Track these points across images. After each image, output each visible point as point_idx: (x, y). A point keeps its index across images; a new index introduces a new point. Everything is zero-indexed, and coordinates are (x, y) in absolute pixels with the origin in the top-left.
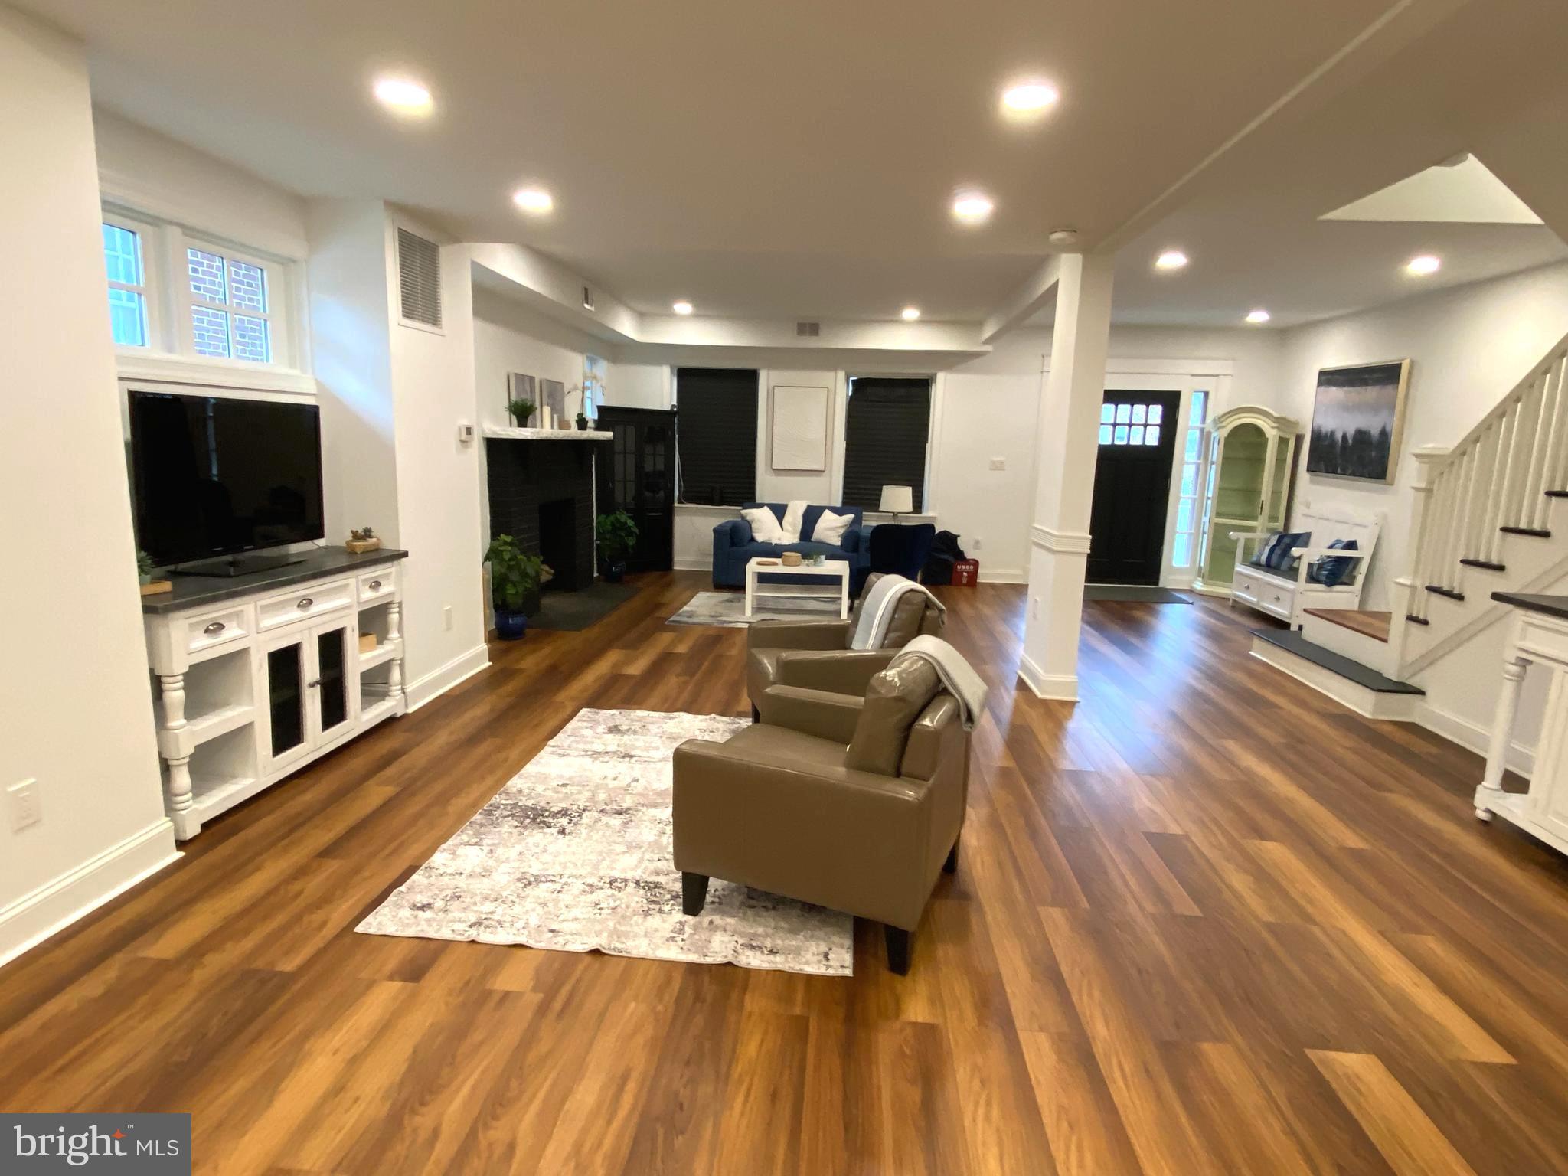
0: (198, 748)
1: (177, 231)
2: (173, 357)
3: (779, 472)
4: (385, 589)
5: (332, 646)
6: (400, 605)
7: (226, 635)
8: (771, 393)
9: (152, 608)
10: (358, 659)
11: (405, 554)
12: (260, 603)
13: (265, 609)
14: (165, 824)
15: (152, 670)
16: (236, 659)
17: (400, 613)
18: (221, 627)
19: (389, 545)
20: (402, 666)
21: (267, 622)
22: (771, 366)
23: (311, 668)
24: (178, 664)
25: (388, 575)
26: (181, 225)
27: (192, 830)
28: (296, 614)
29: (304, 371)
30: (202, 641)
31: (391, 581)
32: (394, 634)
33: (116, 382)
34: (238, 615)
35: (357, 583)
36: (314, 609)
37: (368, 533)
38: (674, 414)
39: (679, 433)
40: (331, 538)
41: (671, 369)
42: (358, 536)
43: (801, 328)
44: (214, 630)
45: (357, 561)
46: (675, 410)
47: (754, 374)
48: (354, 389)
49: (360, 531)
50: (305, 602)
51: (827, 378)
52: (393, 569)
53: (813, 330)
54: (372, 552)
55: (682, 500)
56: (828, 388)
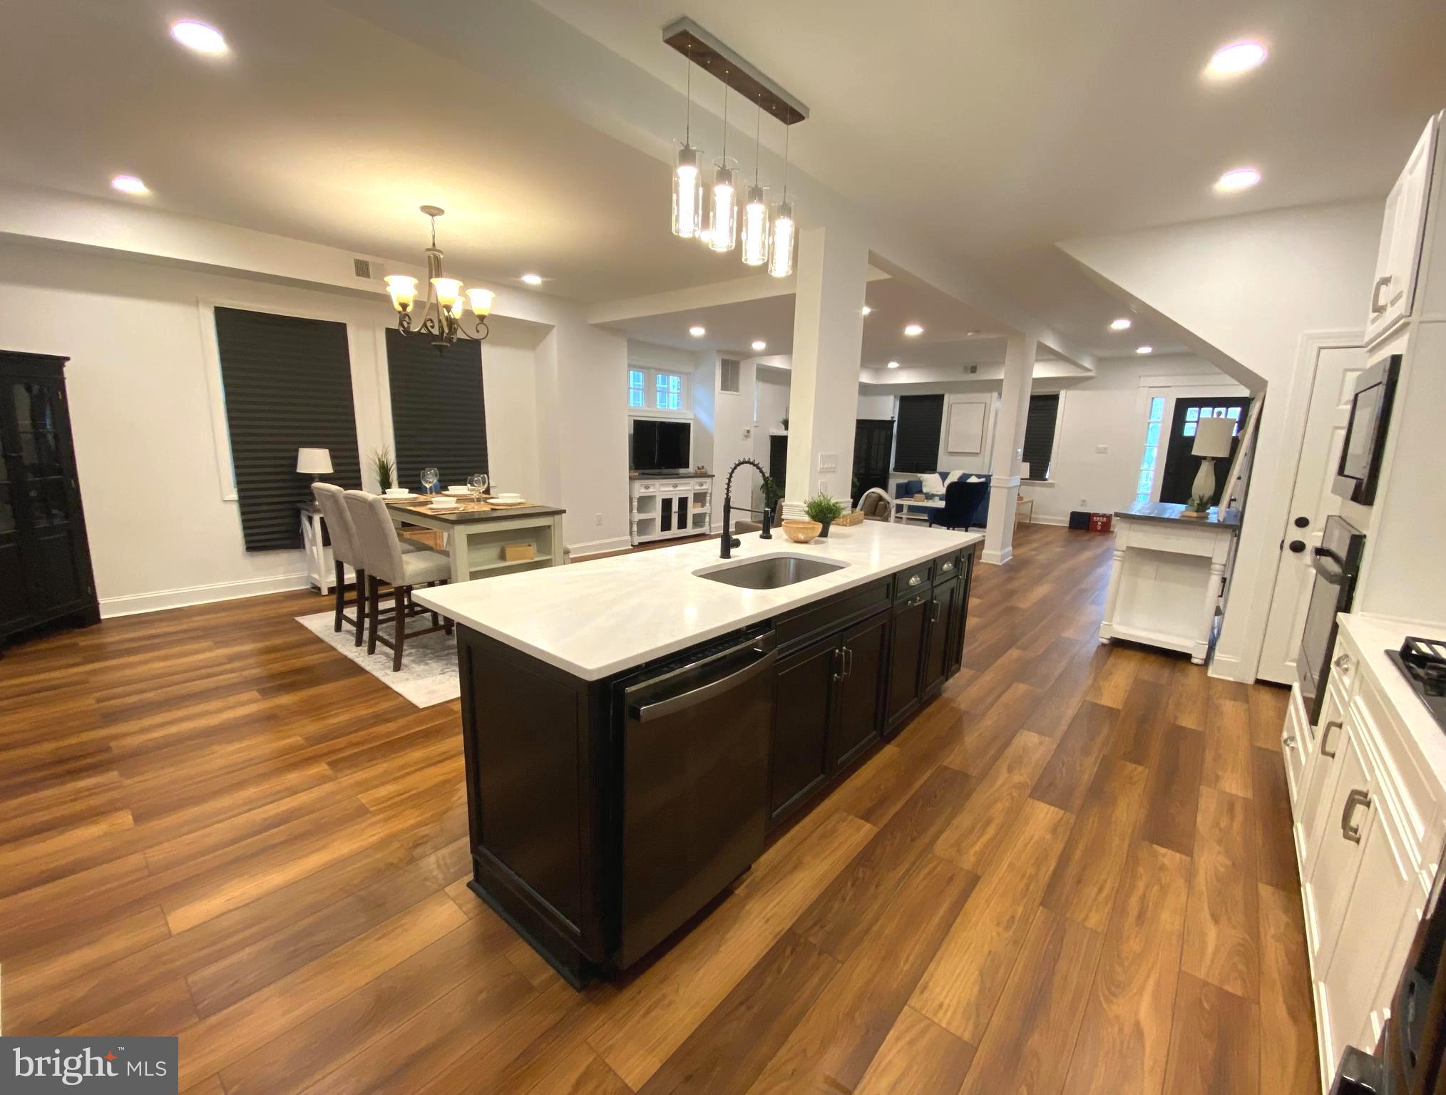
0: (639, 520)
1: (653, 370)
2: (650, 409)
3: (952, 454)
4: (704, 487)
5: (683, 502)
6: (711, 494)
7: (650, 490)
8: (950, 407)
9: (631, 478)
10: (692, 510)
11: (714, 476)
12: (661, 483)
13: (662, 485)
14: (628, 537)
15: (630, 496)
16: (651, 498)
17: (711, 496)
18: (649, 487)
19: (710, 473)
20: (710, 517)
21: (663, 489)
22: (951, 392)
23: (675, 507)
24: (636, 495)
25: (705, 482)
26: (654, 368)
27: (636, 543)
28: (672, 489)
29: (691, 411)
30: (643, 490)
31: (706, 485)
32: (708, 504)
33: (628, 417)
34: (654, 485)
35: (694, 482)
36: (678, 489)
37: (703, 467)
38: (892, 422)
39: (897, 432)
40: (692, 468)
41: (895, 397)
42: (699, 468)
43: (965, 369)
44: (647, 487)
45: (696, 476)
46: (894, 419)
47: (941, 398)
48: (704, 417)
49: (700, 466)
50: (675, 486)
51: (985, 397)
52: (709, 480)
53: (974, 370)
54: (702, 474)
55: (895, 470)
56: (986, 403)
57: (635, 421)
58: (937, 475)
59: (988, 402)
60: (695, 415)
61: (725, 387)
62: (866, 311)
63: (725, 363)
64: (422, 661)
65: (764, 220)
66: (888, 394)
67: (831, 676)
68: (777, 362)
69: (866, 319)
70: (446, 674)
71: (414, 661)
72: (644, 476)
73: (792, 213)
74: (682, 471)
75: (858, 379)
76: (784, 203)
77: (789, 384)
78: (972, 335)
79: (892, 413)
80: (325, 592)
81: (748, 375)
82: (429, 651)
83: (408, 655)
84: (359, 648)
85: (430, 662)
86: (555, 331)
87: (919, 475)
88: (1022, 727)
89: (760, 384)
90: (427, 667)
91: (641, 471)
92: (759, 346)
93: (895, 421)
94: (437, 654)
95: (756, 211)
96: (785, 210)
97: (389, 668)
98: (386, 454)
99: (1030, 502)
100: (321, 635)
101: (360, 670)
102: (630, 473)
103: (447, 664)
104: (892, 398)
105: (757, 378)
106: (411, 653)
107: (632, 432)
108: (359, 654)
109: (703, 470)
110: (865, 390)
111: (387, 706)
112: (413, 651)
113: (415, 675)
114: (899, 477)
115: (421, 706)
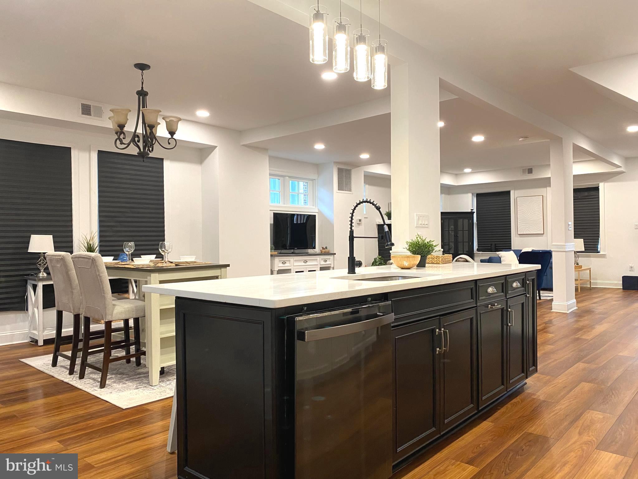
1: (287, 177)
2: (285, 205)
3: (521, 235)
4: (327, 263)
6: (333, 268)
7: (286, 265)
8: (516, 200)
9: (271, 256)
11: (335, 254)
12: (294, 259)
13: (296, 261)
15: (271, 270)
16: (288, 271)
18: (286, 262)
19: (331, 251)
21: (296, 264)
22: (515, 189)
24: (276, 269)
25: (329, 259)
28: (304, 264)
29: (316, 207)
30: (281, 264)
31: (330, 261)
33: (269, 210)
34: (289, 260)
35: (320, 259)
36: (308, 264)
37: (326, 248)
38: (472, 213)
39: (477, 221)
40: (317, 250)
41: (473, 194)
42: (323, 248)
43: (524, 171)
44: (284, 263)
45: (321, 254)
46: (473, 211)
47: (508, 193)
48: (326, 211)
49: (324, 247)
50: (306, 262)
51: (542, 191)
52: (331, 257)
53: (530, 171)
54: (326, 252)
55: (478, 250)
56: (543, 196)
57: (274, 213)
58: (512, 252)
59: (545, 195)
60: (318, 210)
61: (340, 188)
62: (441, 124)
63: (340, 171)
64: (121, 382)
65: (367, 55)
66: (467, 192)
67: (434, 351)
68: (379, 169)
69: (441, 129)
70: (139, 389)
71: (114, 382)
72: (281, 255)
73: (385, 50)
74: (310, 251)
75: (440, 181)
76: (380, 44)
77: (389, 186)
78: (523, 140)
79: (471, 206)
80: (41, 343)
81: (357, 179)
82: (124, 376)
83: (109, 379)
84: (72, 376)
85: (127, 382)
86: (217, 150)
87: (497, 253)
88: (589, 409)
89: (367, 186)
90: (125, 385)
91: (279, 251)
92: (365, 156)
93: (474, 212)
94: (131, 377)
95: (362, 50)
96: (381, 49)
97: (96, 386)
98: (92, 239)
99: (588, 269)
100: (41, 369)
101: (73, 388)
102: (271, 252)
103: (140, 383)
104: (470, 195)
105: (364, 183)
106: (112, 377)
107: (272, 223)
108: (73, 379)
109: (326, 250)
110: (446, 190)
111: (98, 408)
112: (113, 376)
113: (116, 390)
114: (482, 255)
115: (124, 408)
